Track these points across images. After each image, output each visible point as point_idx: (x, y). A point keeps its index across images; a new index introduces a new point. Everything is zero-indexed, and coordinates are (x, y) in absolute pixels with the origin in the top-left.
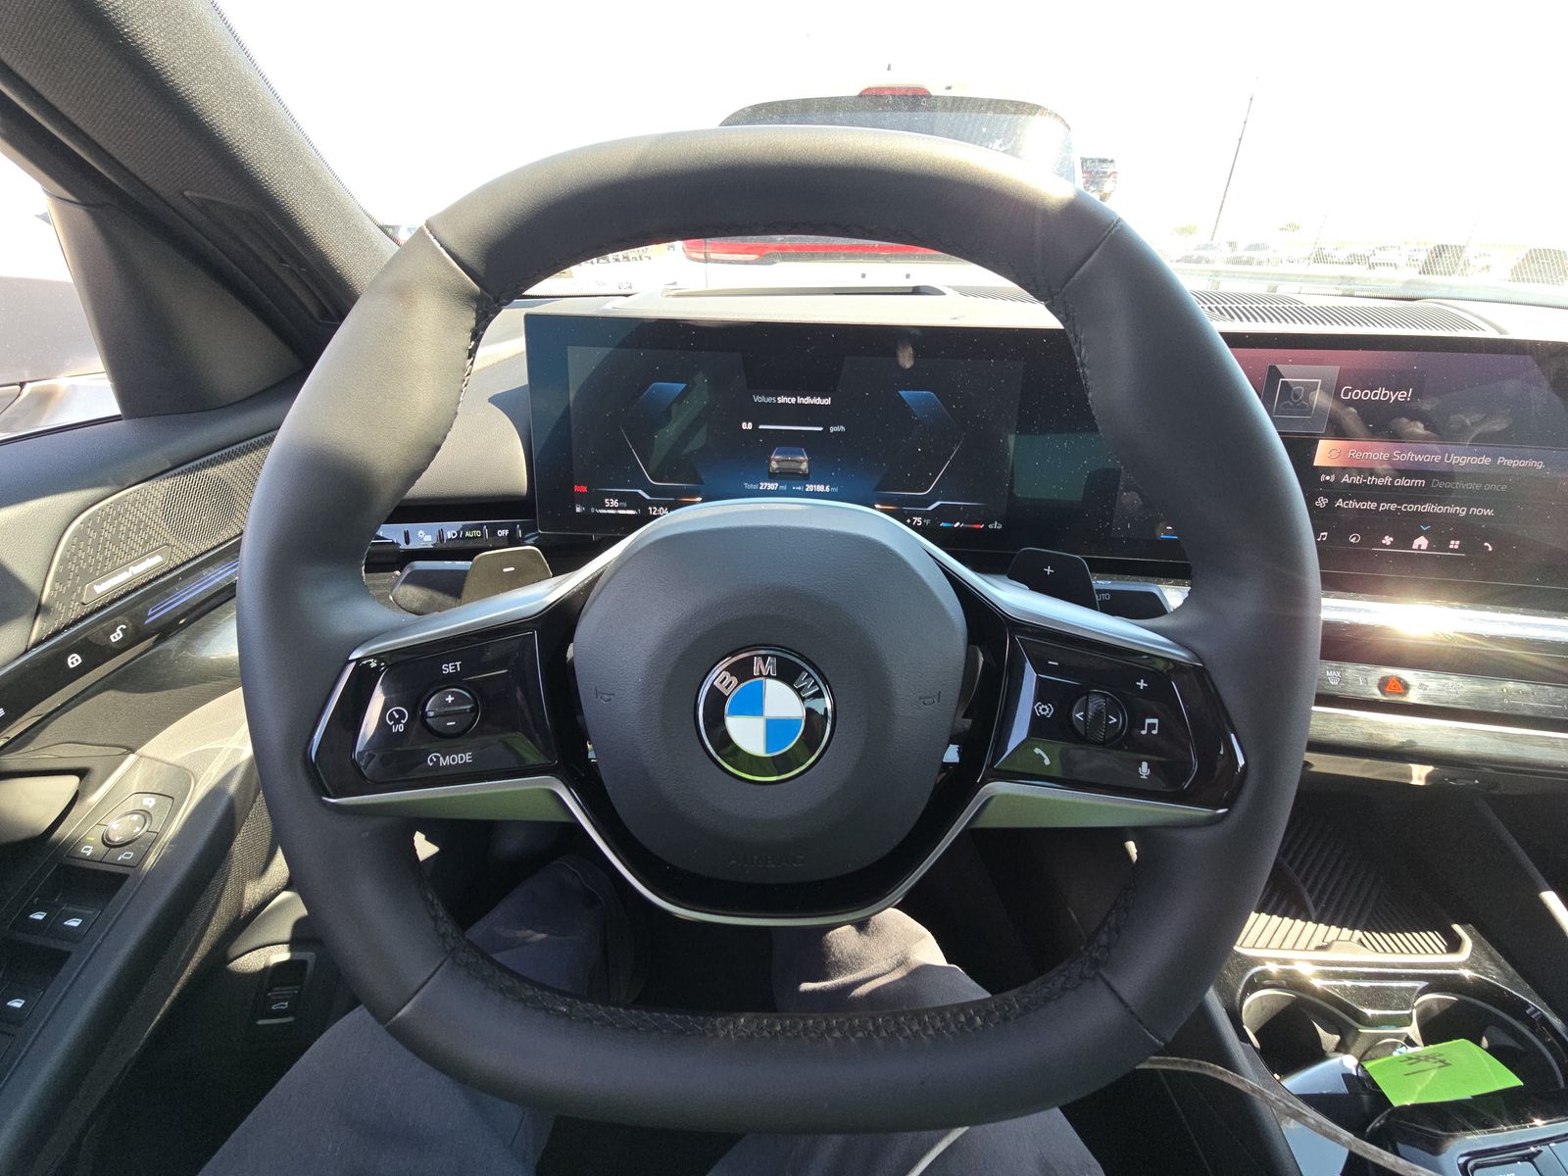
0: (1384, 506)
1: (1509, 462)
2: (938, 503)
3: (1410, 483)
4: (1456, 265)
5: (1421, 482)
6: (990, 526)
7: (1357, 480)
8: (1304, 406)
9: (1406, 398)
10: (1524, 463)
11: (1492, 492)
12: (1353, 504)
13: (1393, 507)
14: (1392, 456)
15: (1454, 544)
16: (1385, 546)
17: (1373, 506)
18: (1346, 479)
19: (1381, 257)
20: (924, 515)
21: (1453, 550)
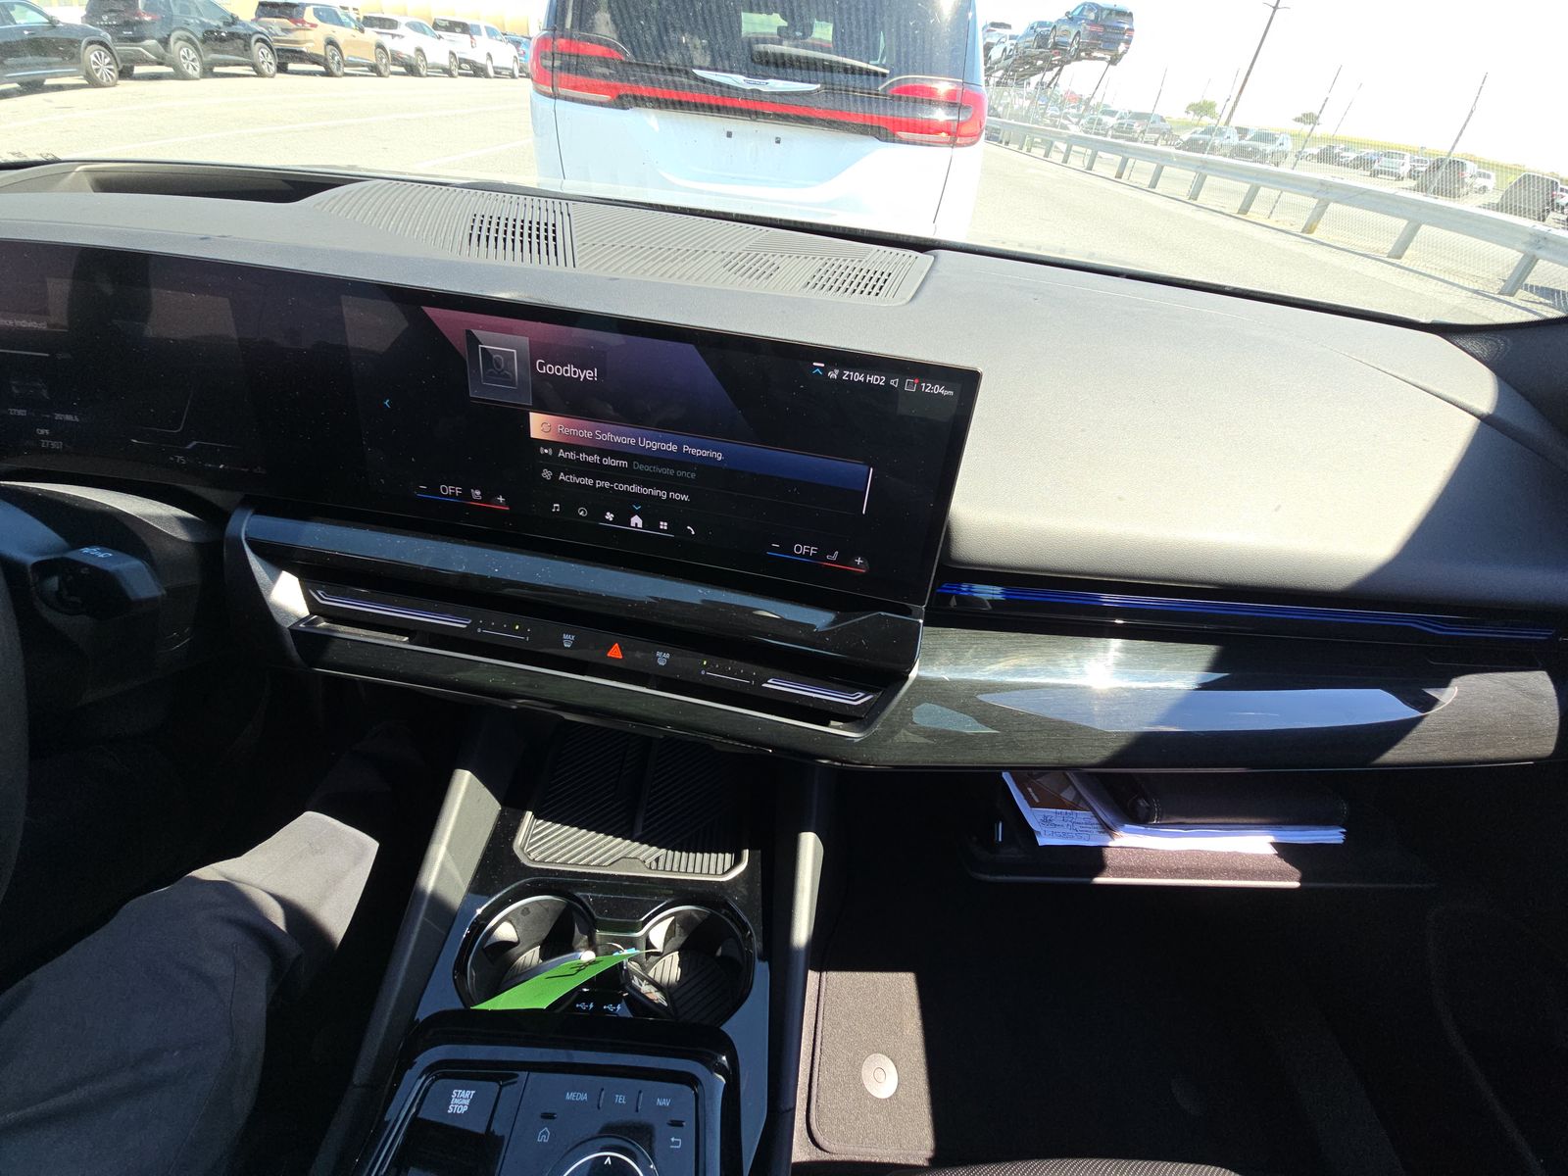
0: (600, 484)
1: (693, 451)
2: (195, 443)
3: (616, 463)
4: (1430, 182)
5: (624, 463)
6: (255, 471)
7: (572, 455)
8: (507, 376)
9: (593, 377)
10: (705, 453)
11: (683, 478)
12: (573, 479)
13: (607, 484)
14: (594, 435)
15: (664, 525)
16: (608, 521)
17: (590, 482)
18: (561, 453)
19: (1384, 163)
20: (185, 453)
21: (663, 531)
